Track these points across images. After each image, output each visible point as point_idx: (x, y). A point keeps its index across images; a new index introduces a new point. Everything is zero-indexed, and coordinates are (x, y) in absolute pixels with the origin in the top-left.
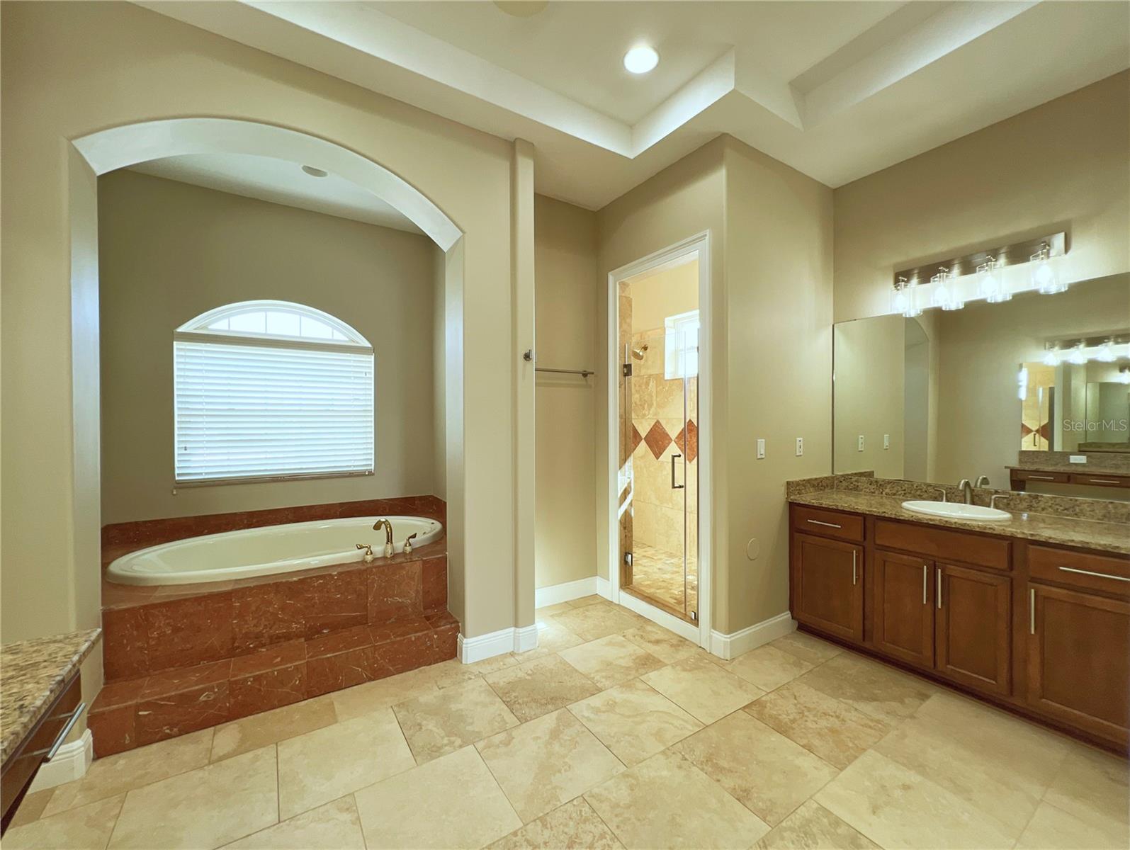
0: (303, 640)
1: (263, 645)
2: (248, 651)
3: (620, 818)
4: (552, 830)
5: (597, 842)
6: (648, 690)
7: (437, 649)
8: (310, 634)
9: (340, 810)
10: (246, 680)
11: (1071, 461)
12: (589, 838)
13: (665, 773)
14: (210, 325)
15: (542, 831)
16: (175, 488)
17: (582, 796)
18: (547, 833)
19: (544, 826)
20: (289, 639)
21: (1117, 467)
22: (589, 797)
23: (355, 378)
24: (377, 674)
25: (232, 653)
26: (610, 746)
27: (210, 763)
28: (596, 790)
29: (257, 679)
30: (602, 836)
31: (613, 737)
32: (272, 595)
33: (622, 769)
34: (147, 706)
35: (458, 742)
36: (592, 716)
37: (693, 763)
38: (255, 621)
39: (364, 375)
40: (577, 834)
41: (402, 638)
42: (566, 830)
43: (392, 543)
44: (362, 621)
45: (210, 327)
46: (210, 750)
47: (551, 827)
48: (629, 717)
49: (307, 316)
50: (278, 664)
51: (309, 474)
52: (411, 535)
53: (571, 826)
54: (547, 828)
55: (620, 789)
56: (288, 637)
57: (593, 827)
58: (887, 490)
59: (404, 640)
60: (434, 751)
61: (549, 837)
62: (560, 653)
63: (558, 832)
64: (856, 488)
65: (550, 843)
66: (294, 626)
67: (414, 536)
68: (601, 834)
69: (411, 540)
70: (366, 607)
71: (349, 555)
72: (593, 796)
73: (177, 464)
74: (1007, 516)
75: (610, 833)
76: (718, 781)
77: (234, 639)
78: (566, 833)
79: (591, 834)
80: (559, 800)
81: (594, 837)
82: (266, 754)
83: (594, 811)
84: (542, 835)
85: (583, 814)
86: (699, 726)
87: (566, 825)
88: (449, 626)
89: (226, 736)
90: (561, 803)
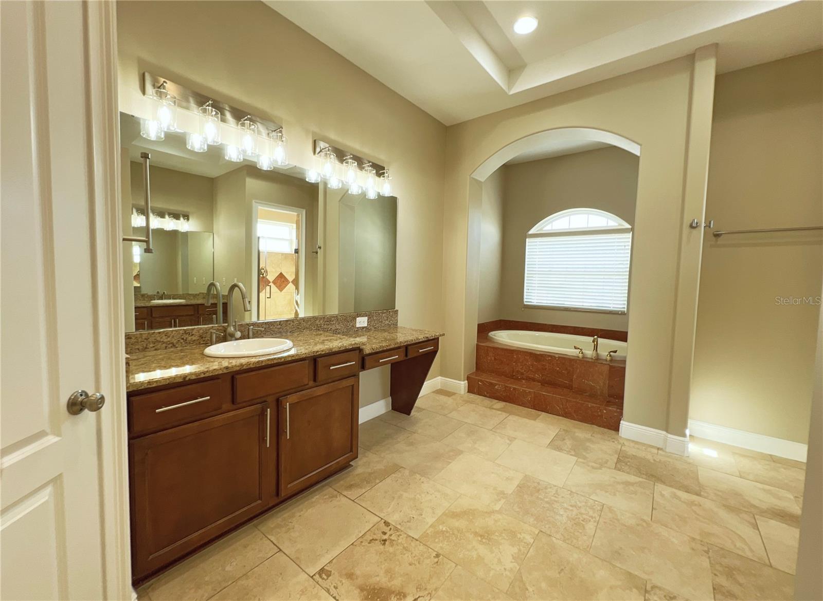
0: (540, 384)
1: (524, 379)
2: (517, 379)
7: (605, 420)
8: (544, 383)
9: (508, 439)
10: (510, 388)
14: (543, 228)
16: (524, 307)
17: (604, 504)
19: (570, 494)
20: (534, 381)
22: (607, 507)
23: (617, 249)
24: (566, 415)
25: (512, 377)
26: (655, 509)
27: (489, 408)
28: (614, 508)
29: (514, 389)
32: (528, 357)
33: (648, 519)
34: (481, 381)
35: (573, 453)
38: (521, 367)
39: (623, 248)
41: (583, 402)
43: (597, 350)
44: (570, 387)
45: (544, 229)
46: (492, 405)
49: (591, 214)
50: (524, 387)
51: (596, 309)
52: (613, 350)
56: (534, 380)
59: (584, 404)
60: (559, 449)
62: (699, 468)
66: (537, 375)
67: (615, 352)
69: (611, 353)
70: (572, 380)
71: (571, 352)
72: (609, 508)
73: (525, 297)
77: (513, 372)
80: (589, 496)
81: (588, 514)
82: (504, 415)
87: (580, 502)
88: (615, 409)
89: (499, 404)
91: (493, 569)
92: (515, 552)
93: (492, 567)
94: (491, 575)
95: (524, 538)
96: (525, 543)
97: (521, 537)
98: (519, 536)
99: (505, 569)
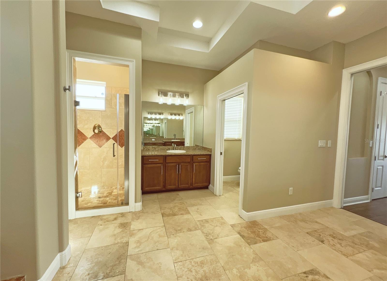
3: (187, 256)
4: (184, 275)
5: (192, 264)
6: (139, 231)
11: (152, 140)
12: (190, 266)
13: (176, 240)
15: (183, 278)
17: (174, 263)
18: (184, 277)
19: (181, 277)
21: (159, 141)
22: (175, 261)
26: (158, 249)
28: (174, 259)
30: (191, 262)
31: (154, 247)
33: (169, 249)
36: (139, 249)
37: (175, 234)
40: (187, 268)
42: (185, 271)
47: (182, 275)
48: (147, 240)
53: (184, 269)
54: (182, 276)
55: (177, 252)
57: (186, 263)
58: (157, 149)
61: (186, 276)
63: (185, 273)
64: (149, 150)
65: (188, 277)
68: (190, 262)
72: (176, 260)
74: (185, 151)
75: (190, 260)
76: (184, 232)
78: (186, 271)
79: (189, 265)
80: (173, 270)
81: (190, 264)
83: (181, 261)
84: (184, 278)
85: (181, 265)
86: (163, 227)
87: (183, 270)
90: (174, 270)
91: (263, 269)
92: (247, 270)
93: (263, 270)
94: (266, 268)
95: (237, 272)
96: (239, 270)
97: (238, 273)
98: (239, 275)
99: (258, 267)
